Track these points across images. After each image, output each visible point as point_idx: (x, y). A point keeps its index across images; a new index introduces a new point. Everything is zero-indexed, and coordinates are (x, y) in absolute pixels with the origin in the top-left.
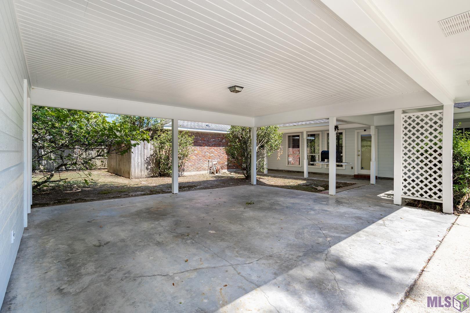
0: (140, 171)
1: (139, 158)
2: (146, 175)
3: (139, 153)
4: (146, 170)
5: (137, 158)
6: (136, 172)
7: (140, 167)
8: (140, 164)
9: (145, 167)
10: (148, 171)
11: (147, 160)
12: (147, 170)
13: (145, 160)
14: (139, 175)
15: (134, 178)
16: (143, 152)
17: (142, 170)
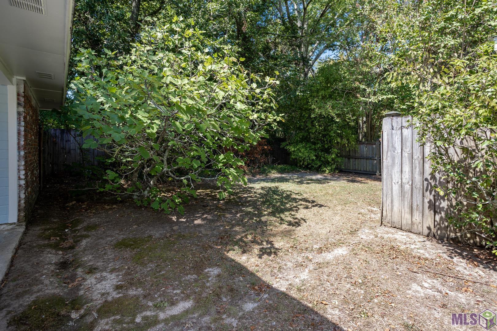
0: (407, 210)
1: (407, 168)
2: (429, 228)
3: (407, 150)
4: (429, 214)
5: (399, 169)
6: (395, 209)
7: (408, 195)
8: (407, 187)
9: (426, 201)
10: (438, 218)
11: (433, 177)
12: (432, 212)
13: (426, 180)
14: (404, 222)
15: (389, 225)
16: (418, 154)
17: (415, 207)
